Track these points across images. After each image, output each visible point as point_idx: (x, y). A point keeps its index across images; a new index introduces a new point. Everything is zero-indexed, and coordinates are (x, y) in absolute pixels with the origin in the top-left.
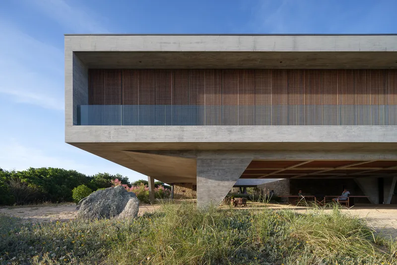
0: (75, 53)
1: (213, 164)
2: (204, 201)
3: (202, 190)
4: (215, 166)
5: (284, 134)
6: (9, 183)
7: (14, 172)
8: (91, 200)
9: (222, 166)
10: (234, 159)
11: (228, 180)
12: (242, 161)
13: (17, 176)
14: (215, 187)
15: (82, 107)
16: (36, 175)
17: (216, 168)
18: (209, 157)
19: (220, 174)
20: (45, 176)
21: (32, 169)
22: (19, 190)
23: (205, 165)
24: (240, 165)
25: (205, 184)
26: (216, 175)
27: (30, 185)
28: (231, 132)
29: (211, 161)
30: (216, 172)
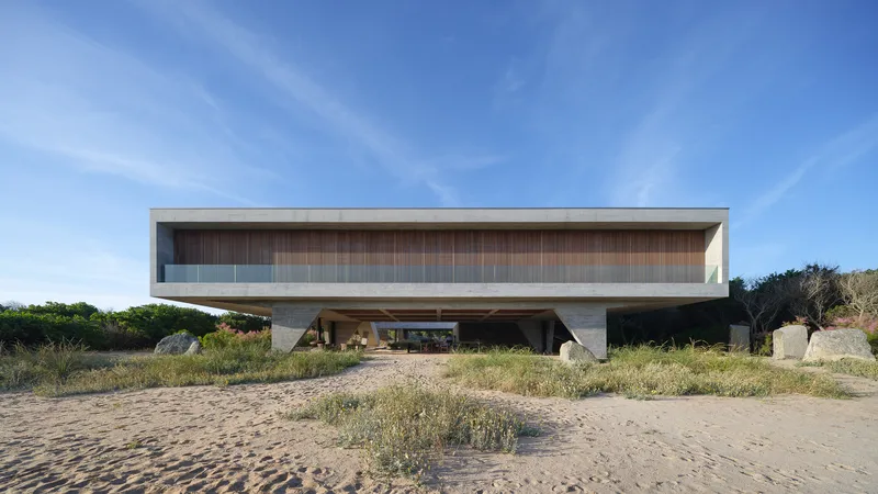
0: (158, 223)
1: (286, 313)
2: (277, 345)
3: (276, 336)
4: (288, 314)
5: (332, 290)
6: (104, 326)
7: (110, 313)
8: (163, 343)
9: (295, 314)
10: (305, 308)
11: (299, 327)
12: (312, 310)
13: (114, 318)
14: (288, 333)
15: (166, 266)
16: (138, 316)
17: (290, 316)
18: (283, 307)
19: (292, 321)
20: (149, 317)
21: (132, 308)
22: (116, 334)
23: (279, 313)
24: (311, 313)
25: (279, 330)
26: (289, 322)
27: (129, 329)
28: (287, 288)
29: (285, 310)
30: (289, 319)
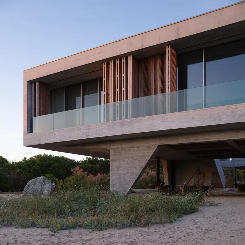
1: (123, 152)
2: (115, 187)
3: (114, 177)
4: (125, 154)
5: (168, 122)
9: (131, 154)
10: (141, 146)
14: (124, 174)
15: (34, 118)
17: (126, 156)
18: (120, 147)
19: (129, 162)
23: (116, 154)
24: (147, 151)
25: (117, 172)
26: (126, 162)
29: (122, 150)
30: (126, 160)
